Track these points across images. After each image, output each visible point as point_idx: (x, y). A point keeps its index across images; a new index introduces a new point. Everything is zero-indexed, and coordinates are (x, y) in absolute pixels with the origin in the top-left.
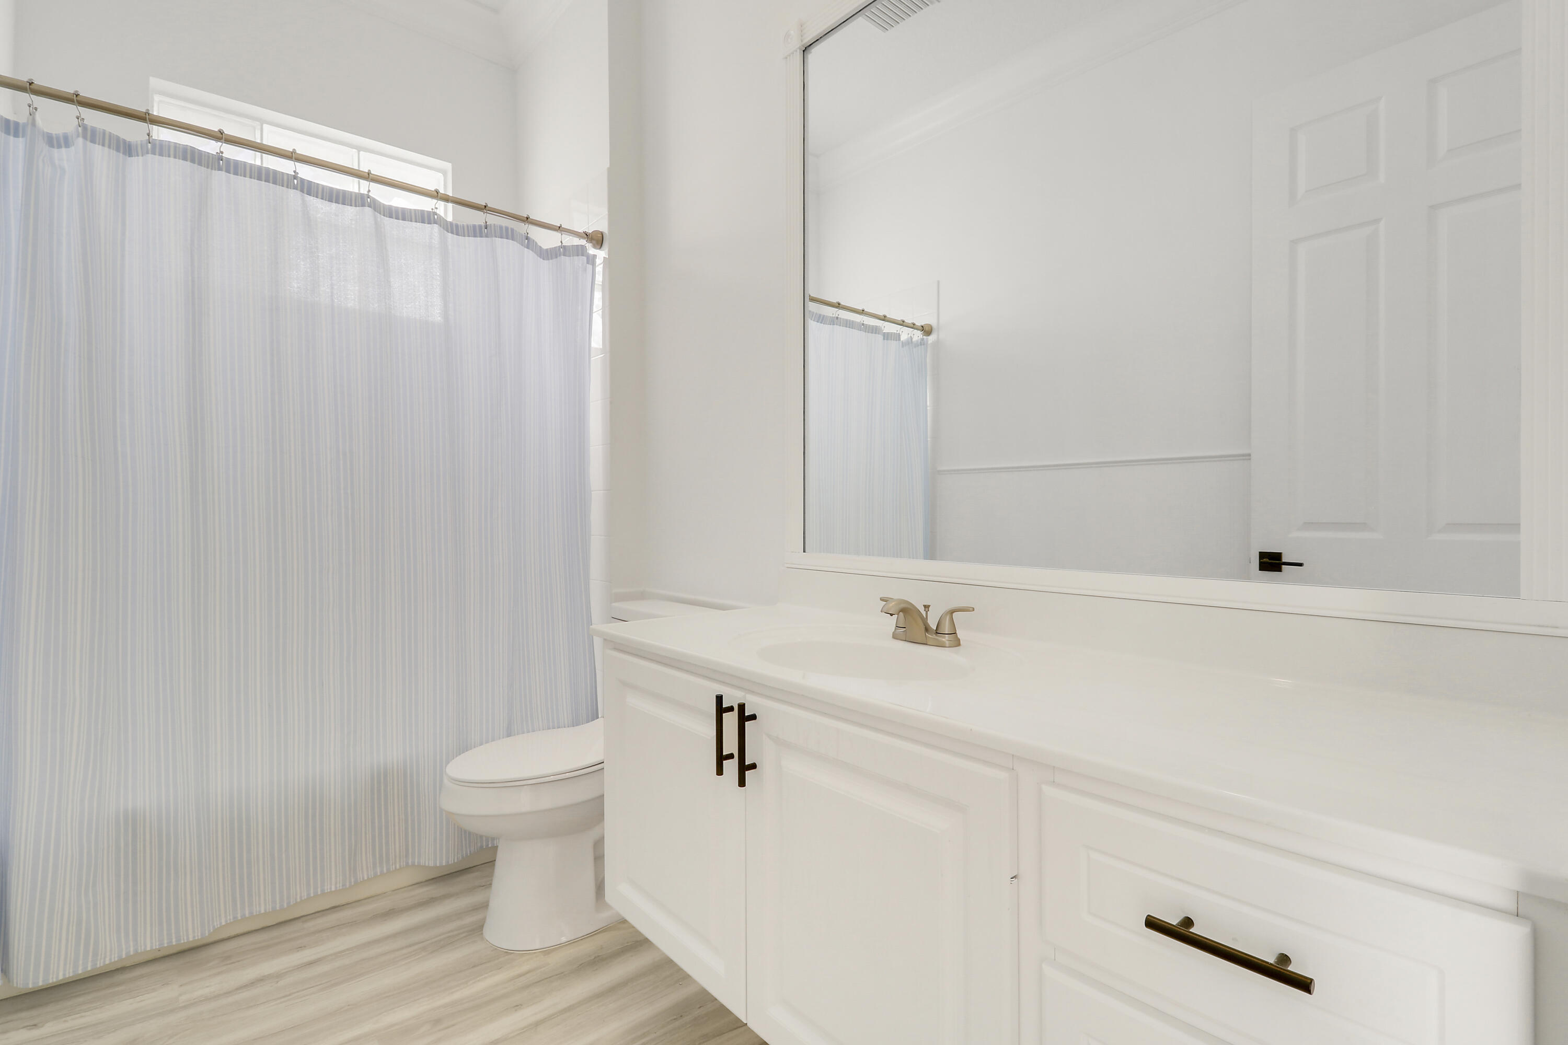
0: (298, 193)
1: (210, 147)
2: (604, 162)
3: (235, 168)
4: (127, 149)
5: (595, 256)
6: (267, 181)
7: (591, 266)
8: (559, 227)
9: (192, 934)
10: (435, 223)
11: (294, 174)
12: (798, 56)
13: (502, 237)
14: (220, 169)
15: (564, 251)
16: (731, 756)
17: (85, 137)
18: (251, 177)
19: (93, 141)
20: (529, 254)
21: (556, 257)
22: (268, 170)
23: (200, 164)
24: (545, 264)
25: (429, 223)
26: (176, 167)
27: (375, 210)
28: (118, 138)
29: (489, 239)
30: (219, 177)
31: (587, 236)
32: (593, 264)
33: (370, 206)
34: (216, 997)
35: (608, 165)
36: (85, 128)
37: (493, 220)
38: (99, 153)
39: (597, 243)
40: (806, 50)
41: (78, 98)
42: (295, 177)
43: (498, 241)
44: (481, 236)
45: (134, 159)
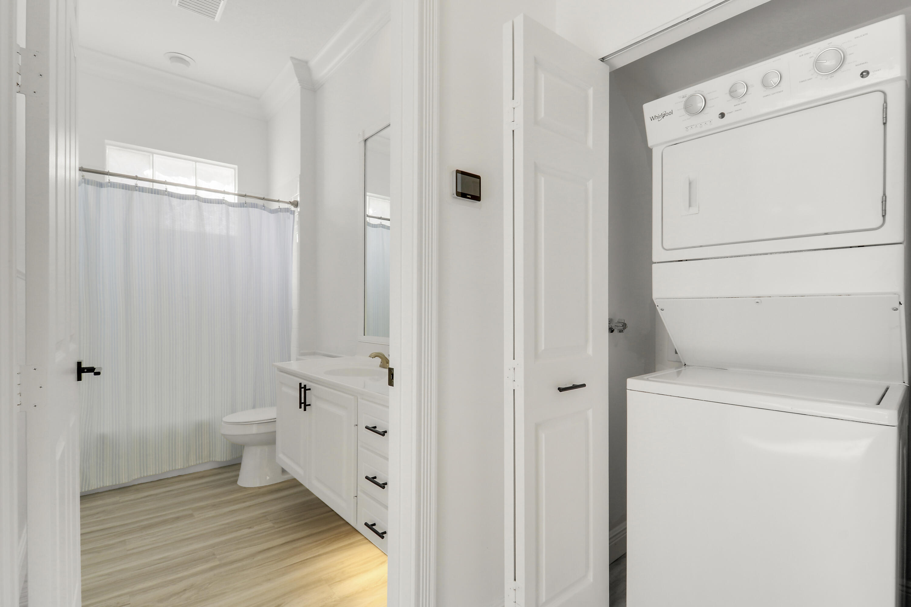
0: (167, 197)
1: (132, 182)
2: (299, 173)
3: (142, 190)
4: (101, 185)
5: (294, 211)
6: (155, 194)
7: (293, 215)
8: (278, 201)
9: (124, 480)
10: (224, 203)
11: (165, 190)
12: (363, 143)
13: (252, 207)
14: (136, 191)
15: (280, 210)
16: (303, 403)
17: (85, 183)
18: (148, 193)
19: (88, 184)
20: (265, 213)
21: (277, 213)
22: (155, 189)
23: (129, 190)
24: (272, 216)
25: (221, 204)
26: (120, 192)
27: (199, 201)
28: (97, 182)
29: (247, 208)
30: (136, 194)
31: (290, 203)
32: (294, 214)
33: (196, 199)
34: (134, 500)
35: (300, 174)
36: (85, 179)
37: (249, 200)
38: (90, 188)
39: (296, 206)
40: (366, 141)
41: (83, 169)
42: (166, 191)
43: (250, 209)
44: (244, 207)
45: (103, 189)
